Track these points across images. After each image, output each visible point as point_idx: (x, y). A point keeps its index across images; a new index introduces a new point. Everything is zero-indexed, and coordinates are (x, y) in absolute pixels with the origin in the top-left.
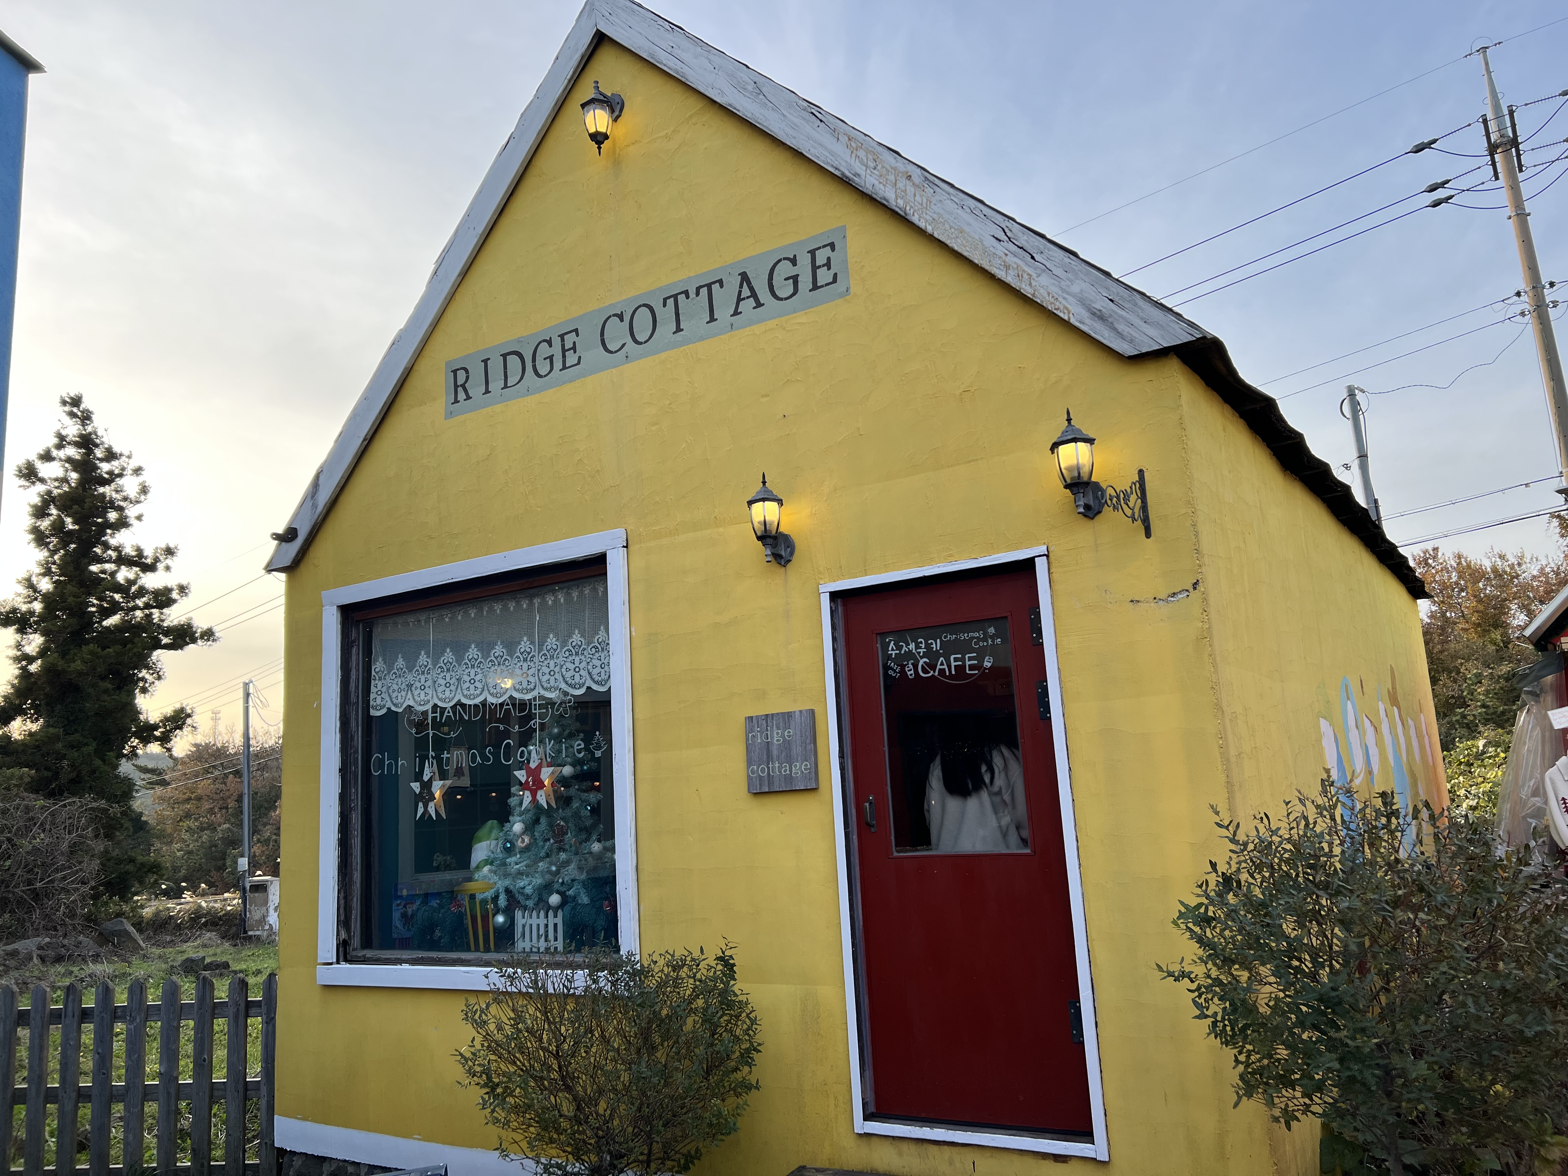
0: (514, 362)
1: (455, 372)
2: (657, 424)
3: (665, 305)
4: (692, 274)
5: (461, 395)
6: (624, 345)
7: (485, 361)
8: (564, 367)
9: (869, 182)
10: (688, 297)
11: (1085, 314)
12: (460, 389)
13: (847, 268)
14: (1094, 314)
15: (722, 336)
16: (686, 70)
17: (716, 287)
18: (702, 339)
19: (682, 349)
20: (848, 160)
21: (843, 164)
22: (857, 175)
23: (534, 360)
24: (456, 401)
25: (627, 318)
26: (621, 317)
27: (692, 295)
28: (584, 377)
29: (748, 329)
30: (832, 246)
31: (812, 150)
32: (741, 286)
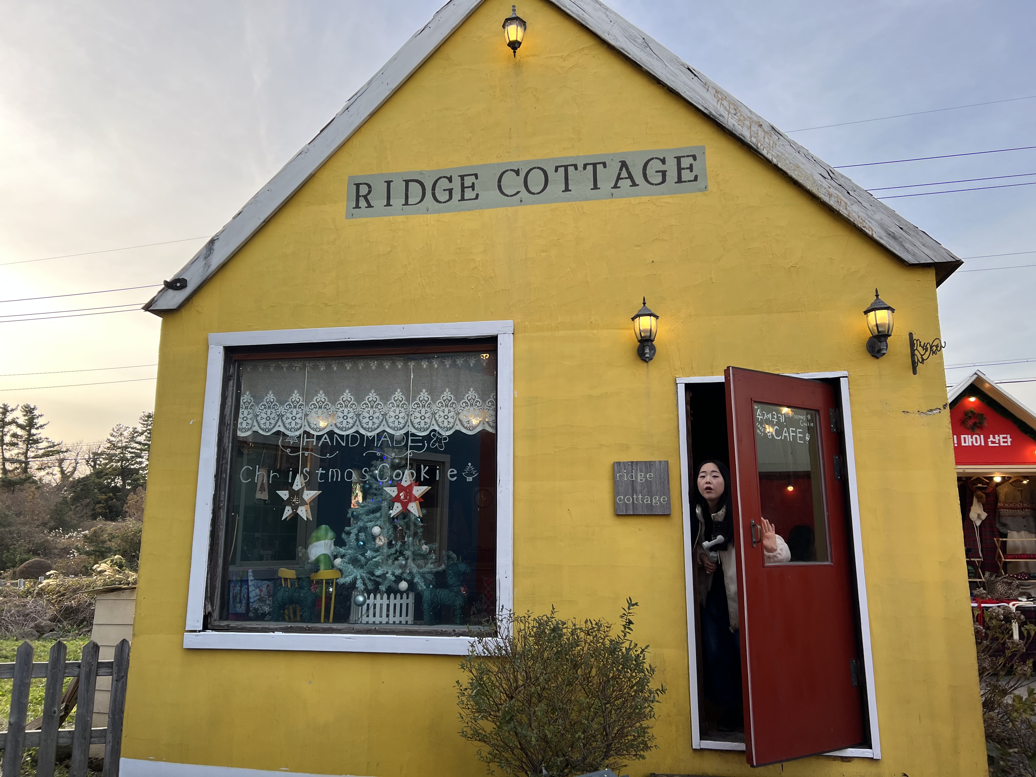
0: (415, 188)
1: (358, 185)
2: (546, 251)
3: (556, 170)
4: (581, 154)
5: (363, 203)
6: (518, 193)
7: (389, 183)
8: (463, 199)
9: (731, 122)
10: (576, 168)
11: (883, 234)
12: (362, 199)
13: (706, 173)
14: (889, 235)
15: (604, 201)
16: (586, 16)
17: (600, 167)
18: (587, 199)
19: (570, 203)
20: (715, 104)
21: (711, 106)
22: (721, 115)
23: (434, 188)
24: (357, 206)
25: (522, 174)
26: (517, 172)
27: (580, 168)
28: (481, 209)
29: (626, 199)
30: (694, 158)
31: (687, 92)
32: (621, 169)
